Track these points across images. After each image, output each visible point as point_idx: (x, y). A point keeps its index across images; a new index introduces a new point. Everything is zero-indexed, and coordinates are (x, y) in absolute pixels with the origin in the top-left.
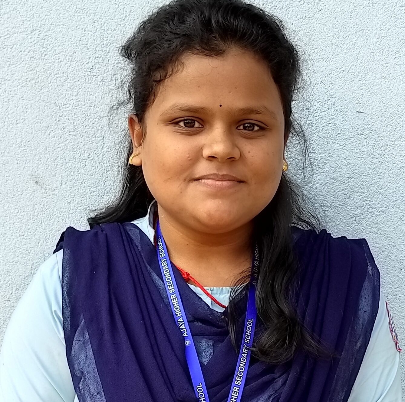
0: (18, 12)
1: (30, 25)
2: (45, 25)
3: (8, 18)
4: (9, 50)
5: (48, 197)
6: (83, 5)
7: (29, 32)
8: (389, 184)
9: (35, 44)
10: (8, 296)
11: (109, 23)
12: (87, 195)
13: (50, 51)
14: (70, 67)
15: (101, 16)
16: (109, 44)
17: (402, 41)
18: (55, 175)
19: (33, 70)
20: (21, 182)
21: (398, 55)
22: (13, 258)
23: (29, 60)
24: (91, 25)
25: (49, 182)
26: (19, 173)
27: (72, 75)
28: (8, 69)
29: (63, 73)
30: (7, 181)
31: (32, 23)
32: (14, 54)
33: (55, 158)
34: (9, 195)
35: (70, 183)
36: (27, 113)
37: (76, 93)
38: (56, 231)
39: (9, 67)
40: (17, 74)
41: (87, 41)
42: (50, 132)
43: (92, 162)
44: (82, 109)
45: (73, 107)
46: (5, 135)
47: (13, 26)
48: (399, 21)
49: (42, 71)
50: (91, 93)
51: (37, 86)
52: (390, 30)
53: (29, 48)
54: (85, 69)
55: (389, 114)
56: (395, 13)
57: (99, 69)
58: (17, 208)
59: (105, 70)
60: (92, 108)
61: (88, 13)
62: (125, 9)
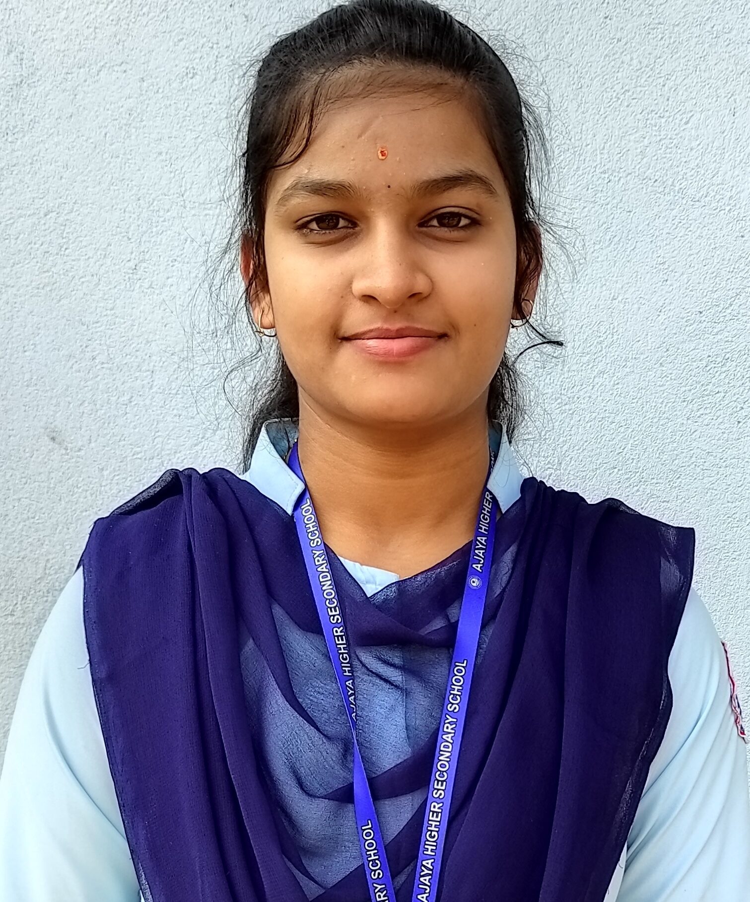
0: (26, 186)
1: (43, 204)
2: (65, 203)
3: (12, 194)
4: (13, 242)
5: (71, 461)
6: (121, 174)
7: (42, 214)
8: (586, 444)
9: (51, 232)
10: (11, 608)
11: (161, 200)
12: (129, 459)
13: (72, 243)
14: (103, 267)
15: (149, 190)
16: (160, 232)
17: (604, 226)
18: (81, 429)
19: (48, 271)
20: (30, 439)
21: (599, 246)
22: (19, 552)
23: (42, 256)
24: (134, 204)
25: (72, 438)
26: (27, 425)
27: (106, 279)
28: (11, 271)
29: (93, 275)
30: (10, 436)
31: (47, 201)
32: (21, 247)
33: (80, 403)
34: (12, 458)
35: (103, 439)
36: (40, 336)
37: (111, 306)
38: (82, 512)
39: (12, 267)
40: (24, 278)
41: (128, 228)
42: (73, 364)
43: (136, 409)
44: (121, 330)
45: (108, 327)
46: (6, 369)
47: (18, 206)
48: (599, 195)
49: (61, 272)
50: (133, 306)
51: (54, 295)
52: (586, 209)
53: (42, 239)
54: (125, 270)
55: (585, 337)
56: (594, 183)
57: (146, 270)
58: (25, 478)
59: (154, 271)
60: (136, 327)
61: (130, 186)
62: (184, 179)
